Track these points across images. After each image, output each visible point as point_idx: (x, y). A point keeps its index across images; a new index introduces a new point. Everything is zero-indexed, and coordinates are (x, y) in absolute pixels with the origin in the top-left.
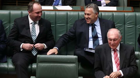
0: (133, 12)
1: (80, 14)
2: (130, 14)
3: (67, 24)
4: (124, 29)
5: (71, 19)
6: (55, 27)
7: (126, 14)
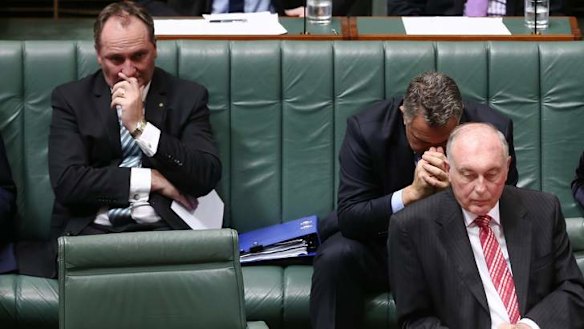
0: (575, 39)
1: (338, 52)
2: (562, 50)
3: (281, 97)
4: (538, 117)
5: (298, 77)
6: (226, 114)
7: (546, 50)
